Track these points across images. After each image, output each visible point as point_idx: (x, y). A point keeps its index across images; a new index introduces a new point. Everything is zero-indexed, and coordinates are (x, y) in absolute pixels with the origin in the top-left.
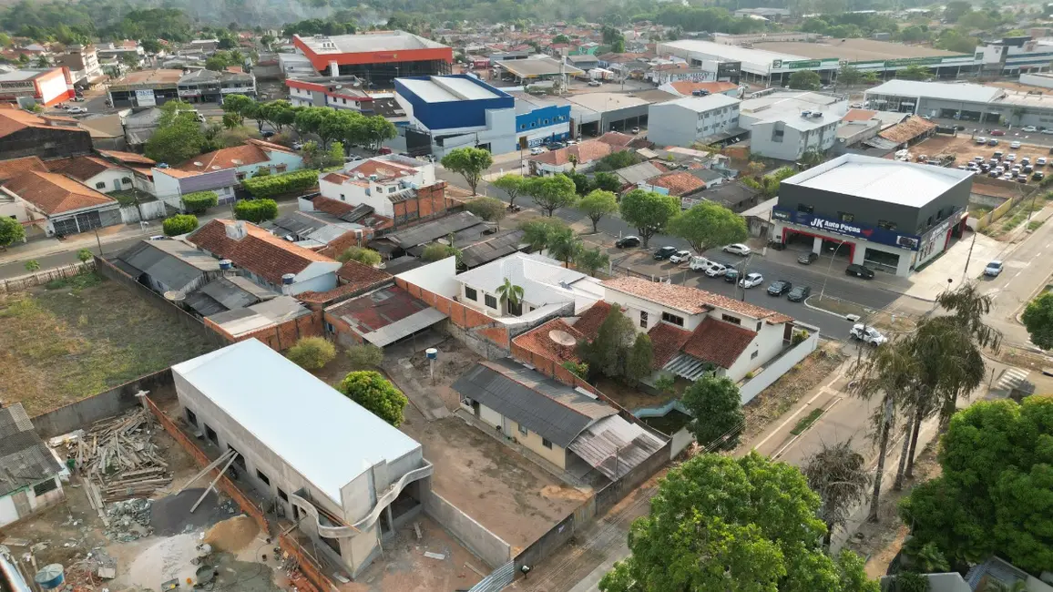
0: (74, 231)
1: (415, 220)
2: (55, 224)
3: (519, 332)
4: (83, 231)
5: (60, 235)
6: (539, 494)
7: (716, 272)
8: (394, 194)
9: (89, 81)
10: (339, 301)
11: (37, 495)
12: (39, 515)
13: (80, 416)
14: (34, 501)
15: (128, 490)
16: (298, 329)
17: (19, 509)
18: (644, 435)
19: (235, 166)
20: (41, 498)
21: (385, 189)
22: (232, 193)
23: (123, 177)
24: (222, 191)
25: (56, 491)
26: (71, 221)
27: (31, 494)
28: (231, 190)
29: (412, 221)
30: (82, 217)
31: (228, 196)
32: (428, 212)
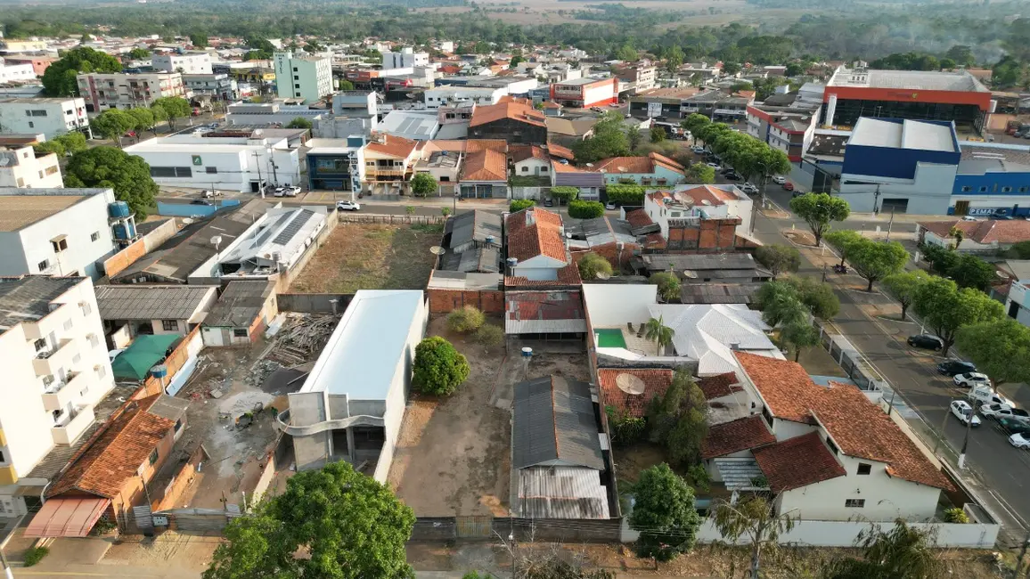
0: (472, 196)
1: (693, 249)
2: (462, 189)
3: (610, 364)
4: (479, 198)
5: (462, 197)
6: (479, 497)
7: (992, 412)
8: (676, 218)
9: (637, 92)
10: (522, 289)
11: (236, 336)
12: (234, 348)
13: (312, 304)
14: (234, 339)
15: (281, 357)
16: (480, 300)
17: (224, 340)
18: (599, 501)
19: (620, 172)
20: (237, 338)
21: (669, 212)
22: (597, 194)
23: (542, 165)
24: (589, 190)
25: (246, 338)
26: (473, 188)
27: (232, 333)
28: (597, 191)
29: (687, 249)
30: (481, 186)
31: (593, 195)
32: (710, 244)
